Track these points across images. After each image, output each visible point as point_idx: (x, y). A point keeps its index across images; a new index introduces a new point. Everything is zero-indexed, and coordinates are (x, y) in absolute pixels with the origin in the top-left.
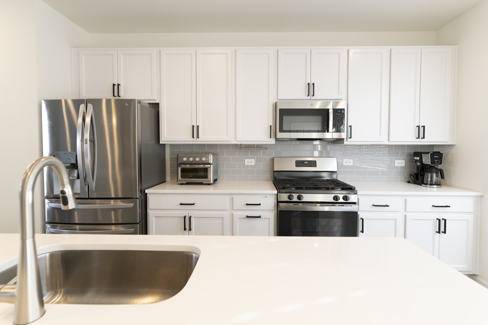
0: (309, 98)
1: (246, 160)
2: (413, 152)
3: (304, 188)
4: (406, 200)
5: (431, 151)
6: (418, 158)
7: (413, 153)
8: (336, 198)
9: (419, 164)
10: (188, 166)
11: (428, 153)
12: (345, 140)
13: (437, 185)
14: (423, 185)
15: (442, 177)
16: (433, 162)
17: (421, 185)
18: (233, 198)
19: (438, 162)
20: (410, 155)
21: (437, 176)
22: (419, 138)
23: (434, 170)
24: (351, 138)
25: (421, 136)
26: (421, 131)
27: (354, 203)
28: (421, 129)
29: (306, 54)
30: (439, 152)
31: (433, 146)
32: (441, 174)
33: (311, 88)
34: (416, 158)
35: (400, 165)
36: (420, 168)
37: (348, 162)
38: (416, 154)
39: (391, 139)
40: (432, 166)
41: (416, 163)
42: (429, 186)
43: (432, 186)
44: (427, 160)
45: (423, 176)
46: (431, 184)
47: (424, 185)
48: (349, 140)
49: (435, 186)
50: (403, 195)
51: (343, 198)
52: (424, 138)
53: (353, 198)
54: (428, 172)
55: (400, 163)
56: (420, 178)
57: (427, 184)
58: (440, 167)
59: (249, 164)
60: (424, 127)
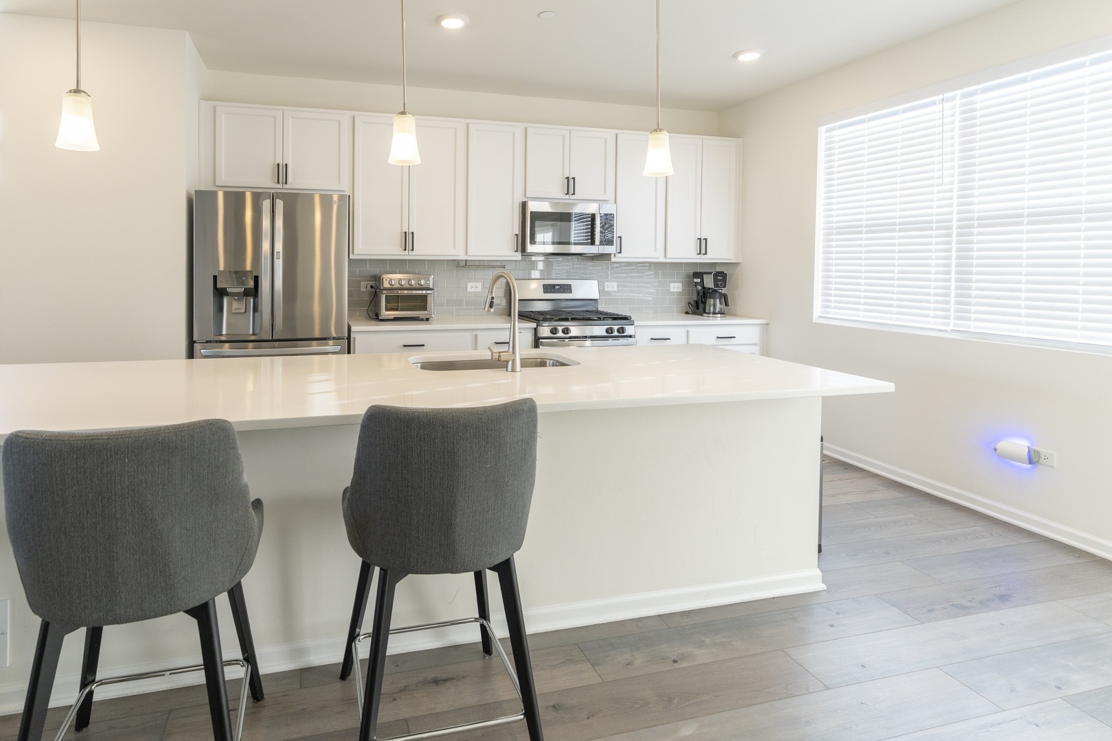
0: (567, 197)
1: (469, 285)
2: (691, 272)
3: (570, 319)
4: (688, 331)
5: (714, 271)
6: (699, 280)
7: (691, 274)
8: (609, 331)
9: (699, 288)
10: (406, 292)
11: (710, 273)
12: (612, 255)
13: (721, 314)
14: (704, 315)
15: (727, 304)
16: (716, 285)
17: (702, 315)
18: (476, 336)
19: (721, 284)
20: (688, 276)
21: (721, 303)
22: (700, 253)
23: (718, 294)
24: (620, 253)
25: (703, 251)
26: (702, 244)
27: (630, 336)
28: (703, 242)
29: (564, 137)
30: (723, 272)
31: (715, 264)
32: (725, 299)
33: (570, 184)
34: (695, 280)
35: (676, 290)
36: (701, 294)
37: (612, 286)
38: (696, 275)
39: (668, 256)
40: (715, 290)
41: (696, 287)
42: (711, 315)
43: (715, 315)
44: (709, 282)
45: (704, 303)
46: (714, 313)
47: (707, 315)
48: (618, 255)
49: (719, 315)
50: (685, 325)
51: (618, 331)
52: (706, 254)
53: (629, 330)
54: (710, 298)
55: (676, 287)
56: (701, 305)
57: (709, 313)
58: (724, 291)
59: (474, 290)
60: (706, 239)
